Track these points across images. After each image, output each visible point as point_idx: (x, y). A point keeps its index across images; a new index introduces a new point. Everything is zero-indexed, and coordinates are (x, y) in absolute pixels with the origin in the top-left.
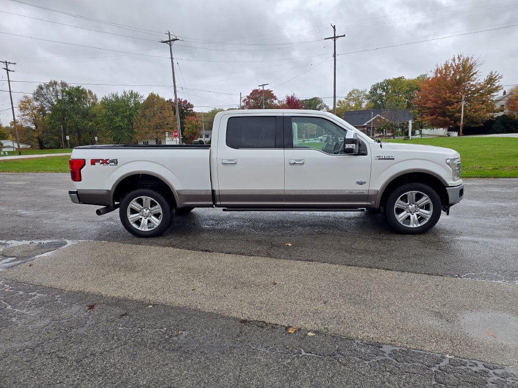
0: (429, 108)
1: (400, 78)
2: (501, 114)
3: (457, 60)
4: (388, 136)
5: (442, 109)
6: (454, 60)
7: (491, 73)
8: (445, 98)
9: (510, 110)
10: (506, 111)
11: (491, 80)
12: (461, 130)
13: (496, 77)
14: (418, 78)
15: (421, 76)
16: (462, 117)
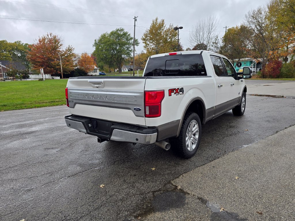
0: (39, 62)
1: (4, 41)
2: (76, 68)
3: (49, 36)
4: (11, 79)
5: (47, 63)
6: (48, 35)
7: (69, 46)
8: (49, 57)
9: (80, 66)
10: (78, 67)
11: (70, 50)
12: (62, 76)
13: (71, 49)
14: (15, 42)
15: (18, 41)
16: (61, 68)
